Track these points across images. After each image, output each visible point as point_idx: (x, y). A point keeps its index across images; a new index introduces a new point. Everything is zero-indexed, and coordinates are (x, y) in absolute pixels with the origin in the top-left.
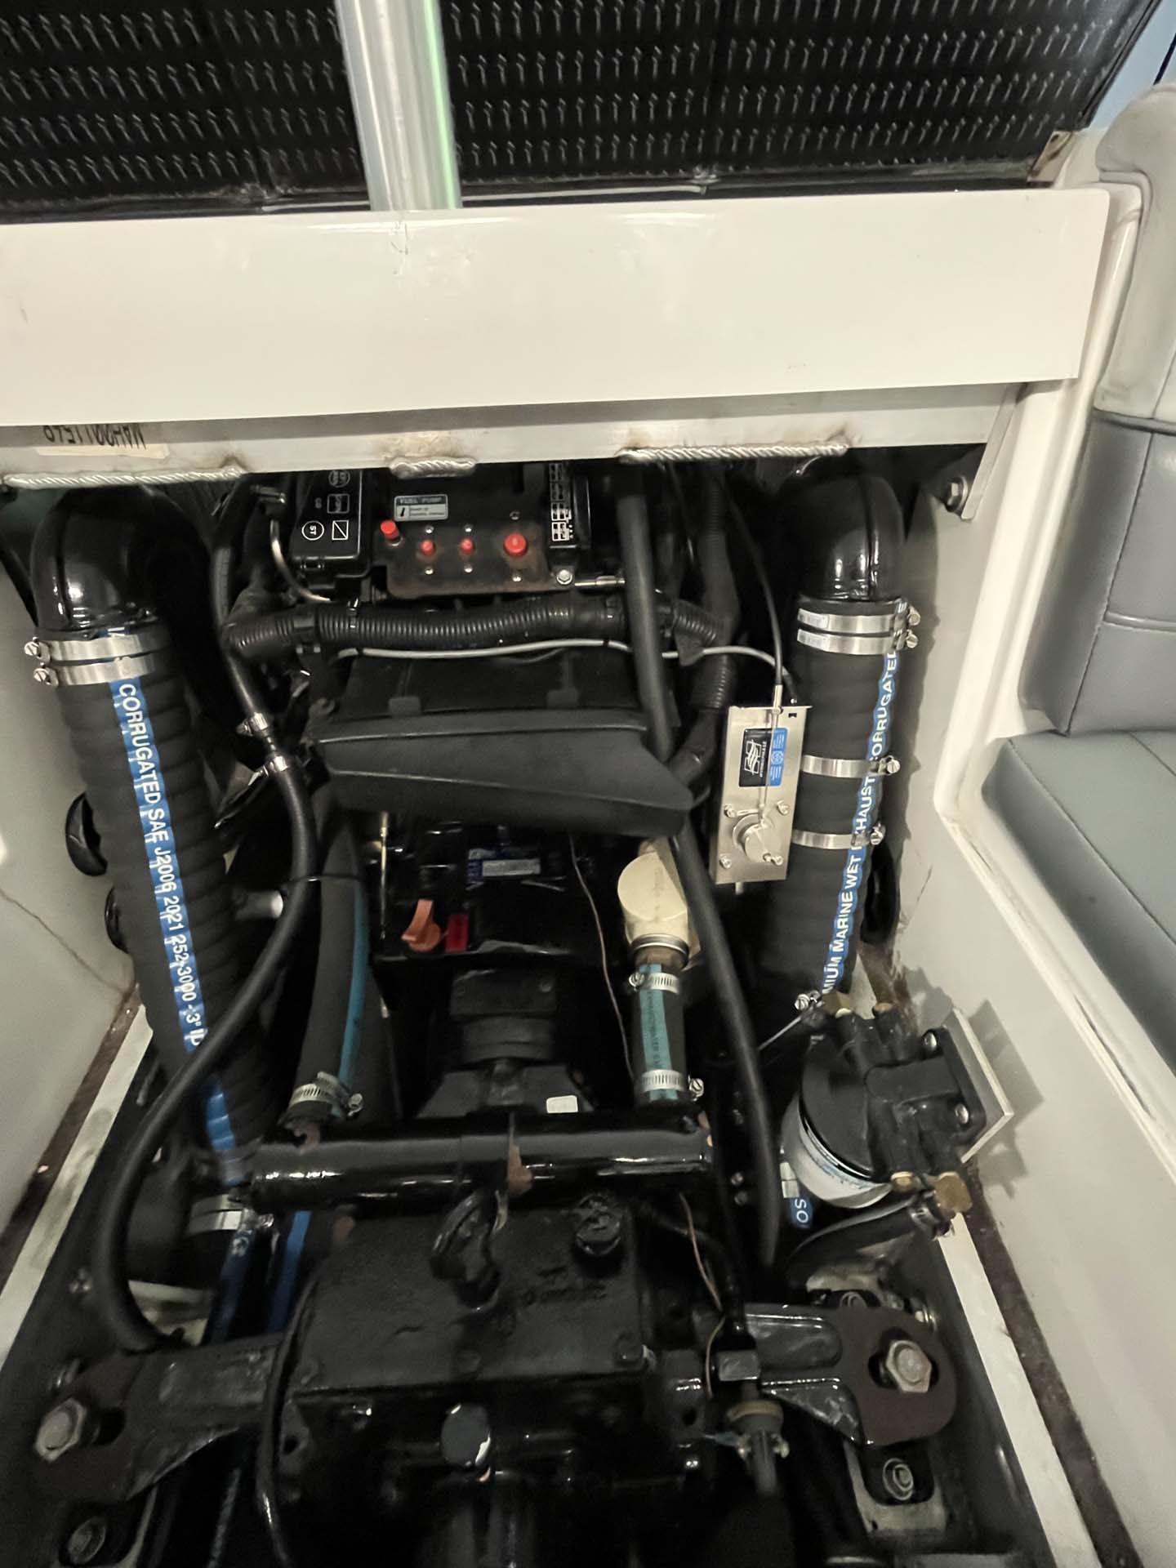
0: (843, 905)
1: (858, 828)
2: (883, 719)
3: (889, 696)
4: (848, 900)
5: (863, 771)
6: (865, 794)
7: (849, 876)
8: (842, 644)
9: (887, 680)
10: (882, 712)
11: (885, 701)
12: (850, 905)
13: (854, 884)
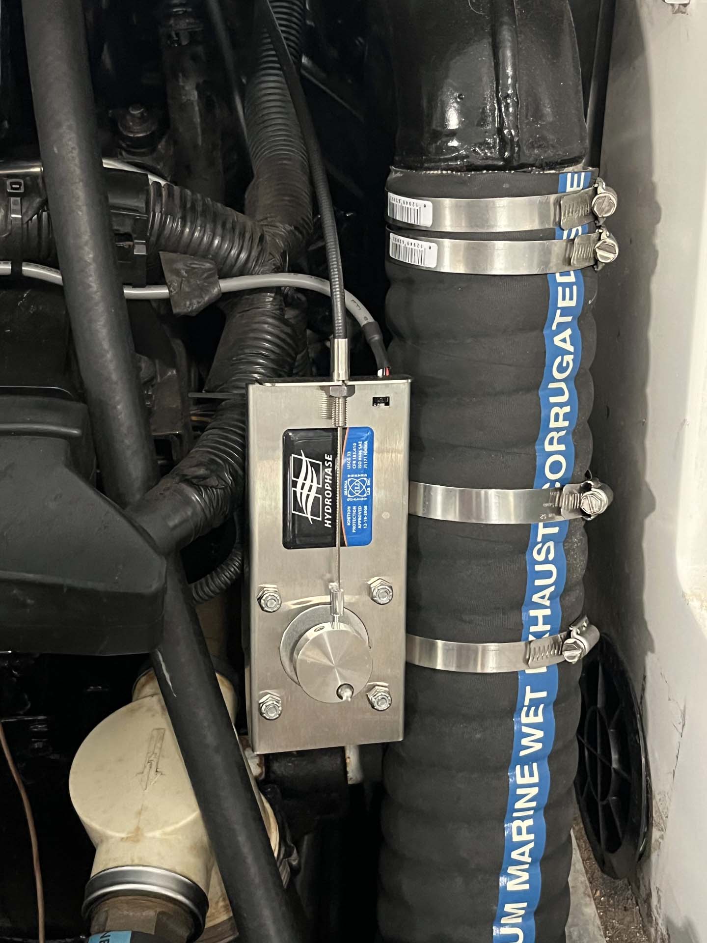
0: (520, 791)
1: (533, 629)
2: (561, 405)
3: (569, 358)
4: (527, 780)
5: (534, 510)
6: (541, 558)
7: (525, 729)
8: (472, 257)
9: (562, 327)
10: (559, 392)
11: (561, 369)
12: (534, 791)
13: (539, 746)
